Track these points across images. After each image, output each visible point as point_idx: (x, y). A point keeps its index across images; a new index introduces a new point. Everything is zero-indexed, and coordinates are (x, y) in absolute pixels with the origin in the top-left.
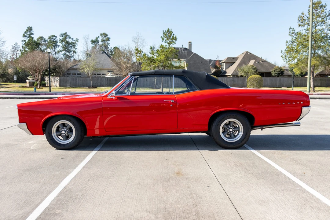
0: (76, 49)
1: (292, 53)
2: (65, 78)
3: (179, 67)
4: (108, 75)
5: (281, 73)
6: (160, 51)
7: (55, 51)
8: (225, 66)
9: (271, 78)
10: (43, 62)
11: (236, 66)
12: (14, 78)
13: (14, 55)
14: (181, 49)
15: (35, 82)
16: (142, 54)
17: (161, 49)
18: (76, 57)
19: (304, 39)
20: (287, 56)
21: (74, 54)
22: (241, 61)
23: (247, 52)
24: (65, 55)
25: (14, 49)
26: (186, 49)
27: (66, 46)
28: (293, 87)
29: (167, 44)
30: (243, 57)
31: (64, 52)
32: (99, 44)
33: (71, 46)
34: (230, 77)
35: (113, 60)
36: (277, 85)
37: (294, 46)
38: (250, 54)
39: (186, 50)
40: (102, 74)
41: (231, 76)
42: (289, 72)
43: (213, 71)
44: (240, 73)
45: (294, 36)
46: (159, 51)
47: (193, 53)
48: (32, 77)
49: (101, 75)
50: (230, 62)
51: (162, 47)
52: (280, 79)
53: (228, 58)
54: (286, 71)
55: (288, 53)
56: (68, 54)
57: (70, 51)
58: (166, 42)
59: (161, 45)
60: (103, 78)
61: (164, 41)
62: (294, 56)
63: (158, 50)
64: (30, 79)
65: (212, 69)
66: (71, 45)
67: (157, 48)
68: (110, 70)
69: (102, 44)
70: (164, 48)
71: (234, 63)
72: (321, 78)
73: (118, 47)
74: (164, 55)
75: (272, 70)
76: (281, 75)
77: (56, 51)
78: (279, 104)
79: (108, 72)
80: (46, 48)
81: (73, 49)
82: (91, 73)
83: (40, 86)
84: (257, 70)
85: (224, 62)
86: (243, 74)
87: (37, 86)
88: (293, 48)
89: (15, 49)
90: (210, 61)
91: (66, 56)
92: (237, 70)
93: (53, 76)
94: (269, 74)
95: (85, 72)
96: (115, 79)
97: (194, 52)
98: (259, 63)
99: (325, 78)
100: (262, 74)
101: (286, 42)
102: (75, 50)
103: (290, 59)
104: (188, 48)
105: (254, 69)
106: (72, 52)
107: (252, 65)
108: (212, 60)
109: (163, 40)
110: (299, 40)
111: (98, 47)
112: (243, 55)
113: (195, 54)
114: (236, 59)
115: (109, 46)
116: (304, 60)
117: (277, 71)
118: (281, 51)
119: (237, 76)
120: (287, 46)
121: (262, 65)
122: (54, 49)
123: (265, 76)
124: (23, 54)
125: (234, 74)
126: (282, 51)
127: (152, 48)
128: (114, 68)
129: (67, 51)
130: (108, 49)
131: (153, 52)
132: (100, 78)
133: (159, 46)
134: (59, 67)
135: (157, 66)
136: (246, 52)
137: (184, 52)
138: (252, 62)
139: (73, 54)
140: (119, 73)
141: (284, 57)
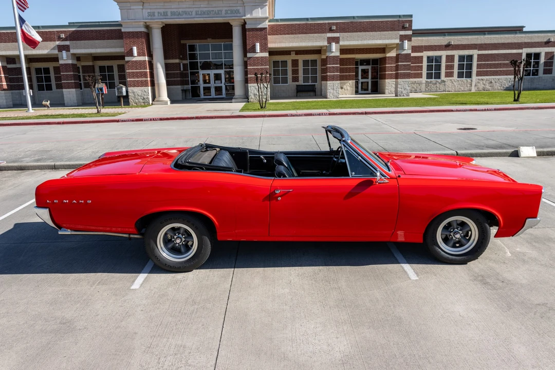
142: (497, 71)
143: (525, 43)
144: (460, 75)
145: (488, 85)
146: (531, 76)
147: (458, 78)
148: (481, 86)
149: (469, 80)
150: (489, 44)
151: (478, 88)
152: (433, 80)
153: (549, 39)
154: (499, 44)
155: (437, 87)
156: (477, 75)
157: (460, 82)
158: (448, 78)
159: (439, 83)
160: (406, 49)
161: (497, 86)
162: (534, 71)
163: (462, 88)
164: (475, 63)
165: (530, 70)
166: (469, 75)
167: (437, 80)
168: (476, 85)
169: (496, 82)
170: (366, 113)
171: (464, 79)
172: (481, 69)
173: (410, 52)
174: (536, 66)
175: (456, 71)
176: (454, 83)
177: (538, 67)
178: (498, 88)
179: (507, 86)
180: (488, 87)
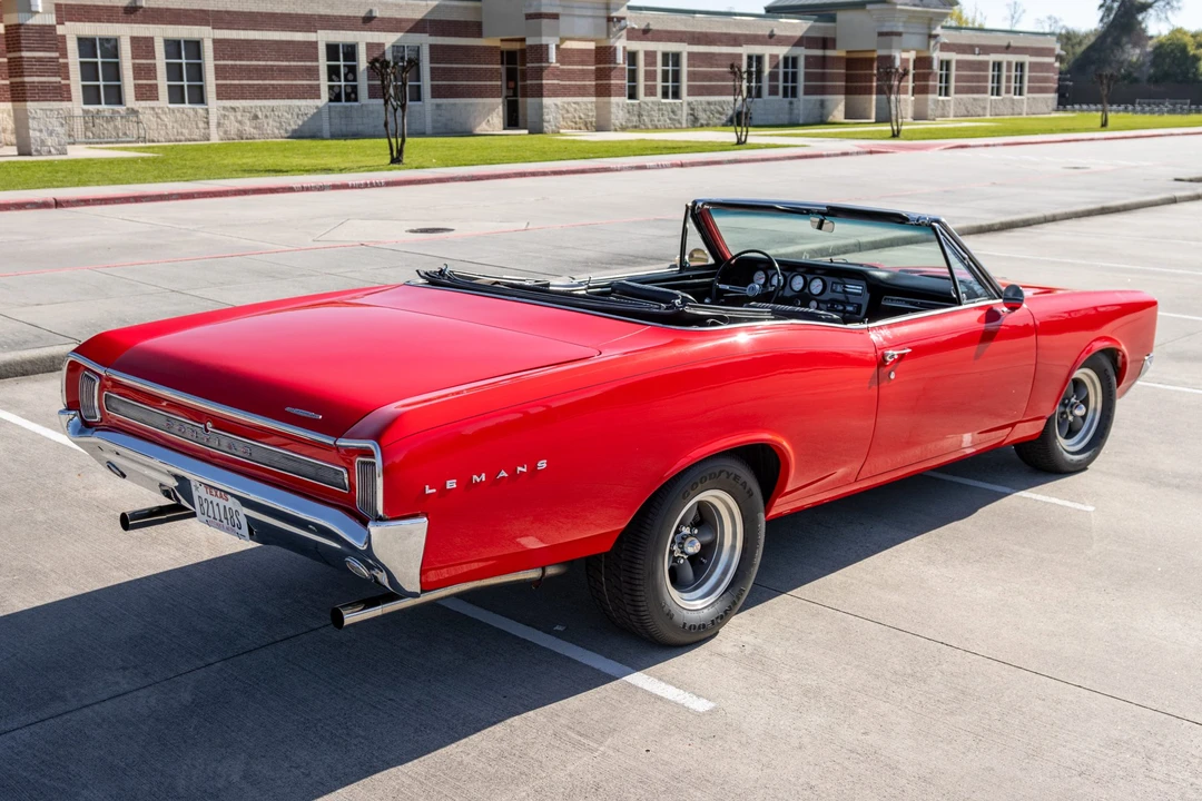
142: (265, 88)
143: (320, 16)
144: (176, 95)
145: (248, 123)
146: (344, 103)
147: (170, 103)
148: (233, 127)
149: (198, 107)
150: (235, 12)
151: (226, 132)
152: (103, 107)
153: (371, 11)
154: (260, 14)
155: (116, 127)
156: (220, 96)
157: (178, 115)
158: (143, 104)
159: (122, 117)
160: (40, 10)
161: (270, 126)
162: (349, 90)
163: (186, 131)
164: (209, 62)
165: (340, 86)
166: (199, 96)
167: (116, 108)
168: (219, 125)
169: (266, 116)
170: (58, 204)
171: (187, 105)
172: (225, 78)
173: (51, 19)
174: (350, 77)
175: (162, 82)
176: (163, 117)
177: (355, 80)
178: (274, 133)
179: (295, 127)
180: (249, 128)
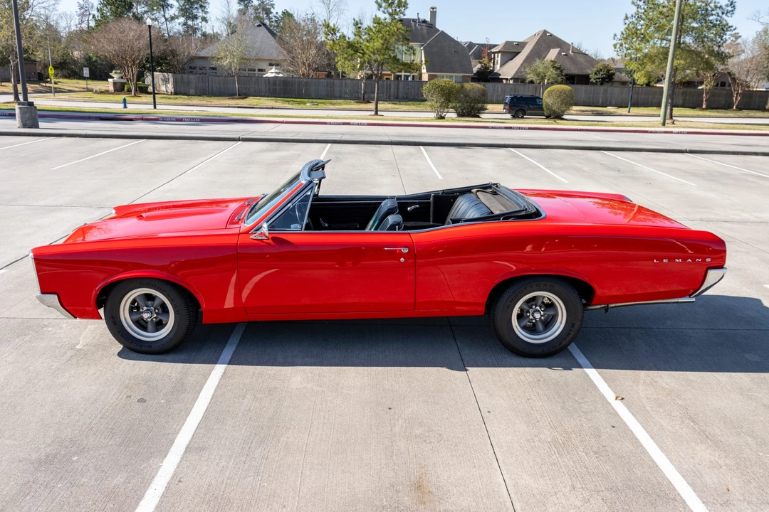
0: (206, 13)
1: (634, 40)
2: (185, 76)
3: (412, 63)
4: (271, 71)
5: (608, 76)
6: (373, 29)
7: (164, 16)
8: (499, 59)
9: (589, 87)
10: (139, 43)
11: (521, 61)
12: (84, 72)
13: (82, 22)
14: (414, 21)
15: (126, 83)
16: (338, 34)
17: (375, 25)
18: (207, 28)
19: (661, 13)
20: (624, 45)
21: (204, 23)
22: (532, 51)
23: (545, 32)
24: (184, 25)
25: (82, 11)
26: (424, 21)
27: (187, 6)
28: (631, 106)
29: (387, 16)
30: (537, 42)
31: (184, 19)
32: (253, 4)
33: (196, 8)
34: (509, 84)
35: (281, 41)
36: (598, 102)
37: (639, 27)
38: (551, 35)
39: (424, 24)
40: (260, 70)
41: (511, 82)
42: (623, 74)
43: (477, 67)
44: (528, 76)
45: (642, 7)
46: (371, 29)
47: (438, 30)
48: (120, 73)
49: (257, 72)
50: (511, 51)
51: (377, 21)
52: (606, 90)
53: (507, 43)
54: (618, 74)
55: (626, 39)
56: (190, 23)
57: (195, 17)
58: (386, 11)
59: (376, 16)
60: (260, 79)
61: (382, 9)
62: (638, 47)
63: (369, 27)
64: (116, 76)
65: (473, 62)
66: (196, 6)
67: (368, 23)
68: (274, 62)
69: (259, 5)
70: (382, 23)
71: (519, 53)
72: (686, 89)
73: (290, 12)
74: (382, 38)
75: (590, 71)
76: (607, 82)
77: (167, 16)
78: (655, 261)
79: (270, 67)
80: (146, 9)
81: (200, 14)
82: (235, 66)
83: (136, 91)
84: (561, 71)
85: (499, 52)
86: (534, 78)
87: (129, 91)
88: (637, 29)
89: (84, 11)
90: (471, 45)
91: (188, 27)
92: (523, 70)
93: (160, 71)
94: (583, 79)
95: (225, 66)
96: (284, 81)
97: (441, 29)
98: (566, 55)
99: (692, 90)
100: (571, 79)
101: (624, 17)
102: (205, 16)
103: (629, 51)
104: (428, 19)
105: (558, 68)
106: (200, 20)
107: (553, 59)
108: (475, 44)
109: (381, 7)
110: (651, 14)
111: (251, 10)
112: (538, 37)
113: (443, 34)
114: (521, 45)
115: (272, 10)
116: (656, 56)
117: (601, 73)
118: (613, 36)
119: (523, 81)
120: (626, 26)
121: (572, 60)
122: (162, 13)
123: (578, 84)
124: (98, 23)
125: (516, 77)
126: (615, 35)
127: (357, 24)
128: (281, 58)
129: (188, 18)
130: (270, 15)
131: (360, 32)
132: (253, 79)
133: (372, 20)
134: (173, 53)
135: (366, 60)
136: (542, 33)
137: (422, 29)
138: (553, 54)
139: (200, 24)
140: (292, 69)
141: (618, 46)
